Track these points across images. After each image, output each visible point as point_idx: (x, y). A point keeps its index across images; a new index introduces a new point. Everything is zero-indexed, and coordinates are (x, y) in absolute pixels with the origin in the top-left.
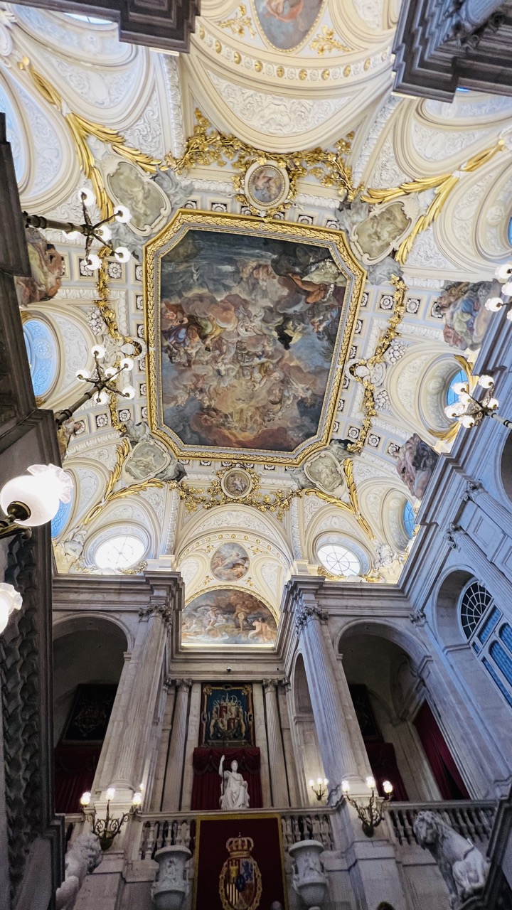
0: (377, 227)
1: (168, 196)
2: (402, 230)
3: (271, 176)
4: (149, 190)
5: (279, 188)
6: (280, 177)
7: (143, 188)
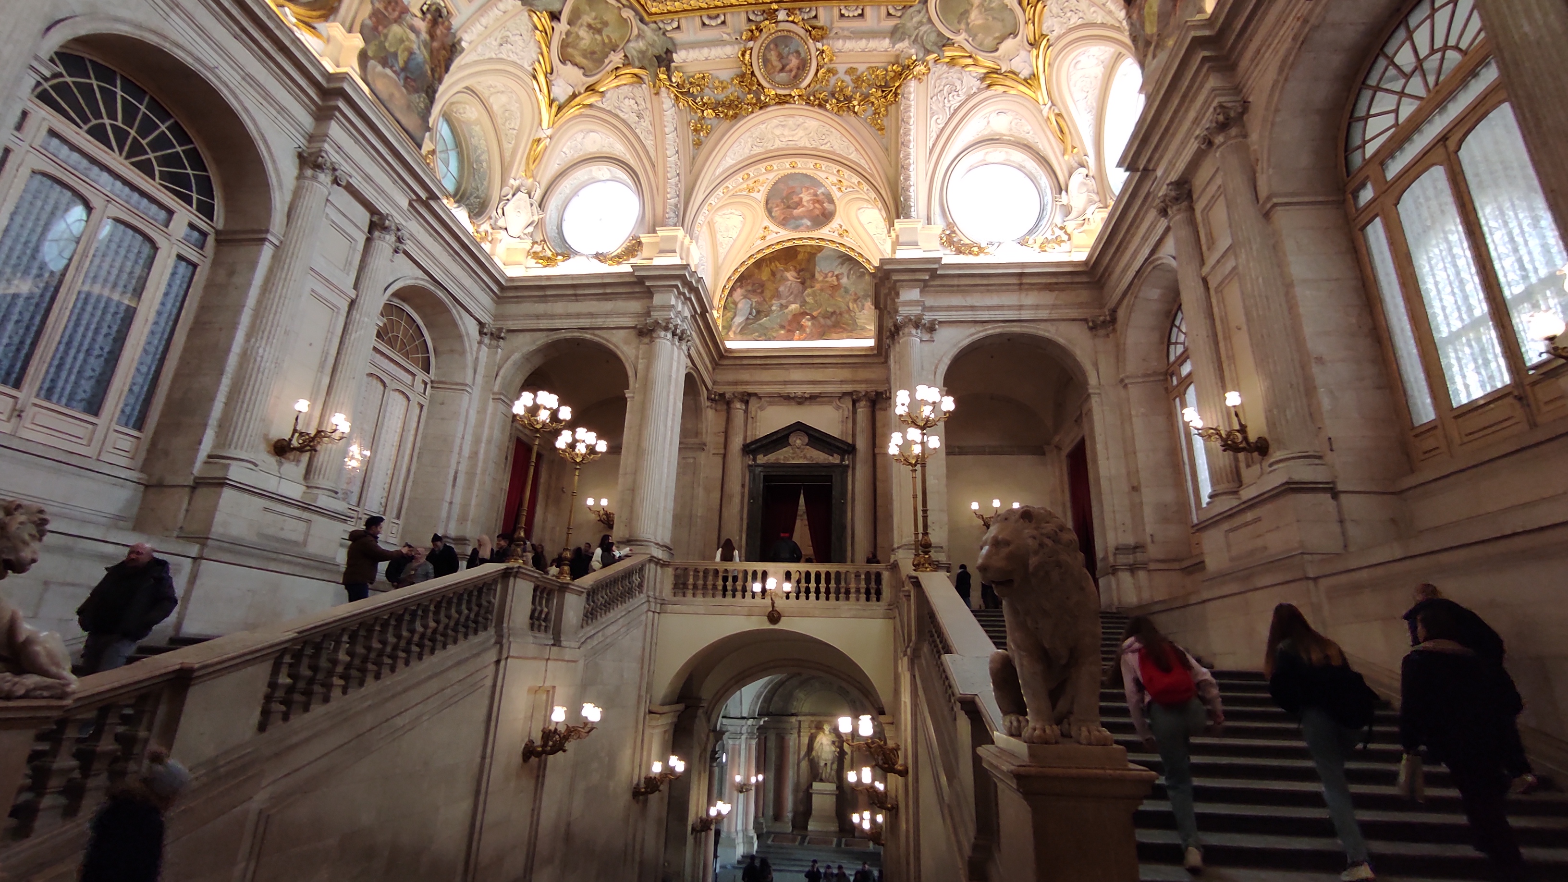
0: (603, 40)
1: (930, 20)
2: (564, 45)
3: (783, 75)
4: (959, 22)
5: (766, 61)
6: (769, 75)
7: (968, 24)
